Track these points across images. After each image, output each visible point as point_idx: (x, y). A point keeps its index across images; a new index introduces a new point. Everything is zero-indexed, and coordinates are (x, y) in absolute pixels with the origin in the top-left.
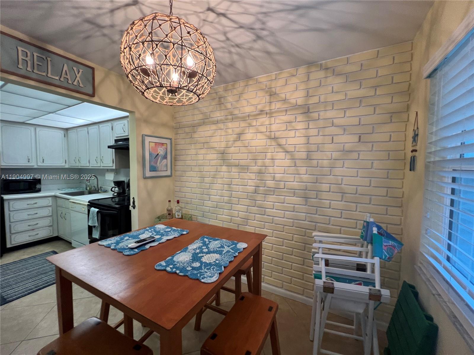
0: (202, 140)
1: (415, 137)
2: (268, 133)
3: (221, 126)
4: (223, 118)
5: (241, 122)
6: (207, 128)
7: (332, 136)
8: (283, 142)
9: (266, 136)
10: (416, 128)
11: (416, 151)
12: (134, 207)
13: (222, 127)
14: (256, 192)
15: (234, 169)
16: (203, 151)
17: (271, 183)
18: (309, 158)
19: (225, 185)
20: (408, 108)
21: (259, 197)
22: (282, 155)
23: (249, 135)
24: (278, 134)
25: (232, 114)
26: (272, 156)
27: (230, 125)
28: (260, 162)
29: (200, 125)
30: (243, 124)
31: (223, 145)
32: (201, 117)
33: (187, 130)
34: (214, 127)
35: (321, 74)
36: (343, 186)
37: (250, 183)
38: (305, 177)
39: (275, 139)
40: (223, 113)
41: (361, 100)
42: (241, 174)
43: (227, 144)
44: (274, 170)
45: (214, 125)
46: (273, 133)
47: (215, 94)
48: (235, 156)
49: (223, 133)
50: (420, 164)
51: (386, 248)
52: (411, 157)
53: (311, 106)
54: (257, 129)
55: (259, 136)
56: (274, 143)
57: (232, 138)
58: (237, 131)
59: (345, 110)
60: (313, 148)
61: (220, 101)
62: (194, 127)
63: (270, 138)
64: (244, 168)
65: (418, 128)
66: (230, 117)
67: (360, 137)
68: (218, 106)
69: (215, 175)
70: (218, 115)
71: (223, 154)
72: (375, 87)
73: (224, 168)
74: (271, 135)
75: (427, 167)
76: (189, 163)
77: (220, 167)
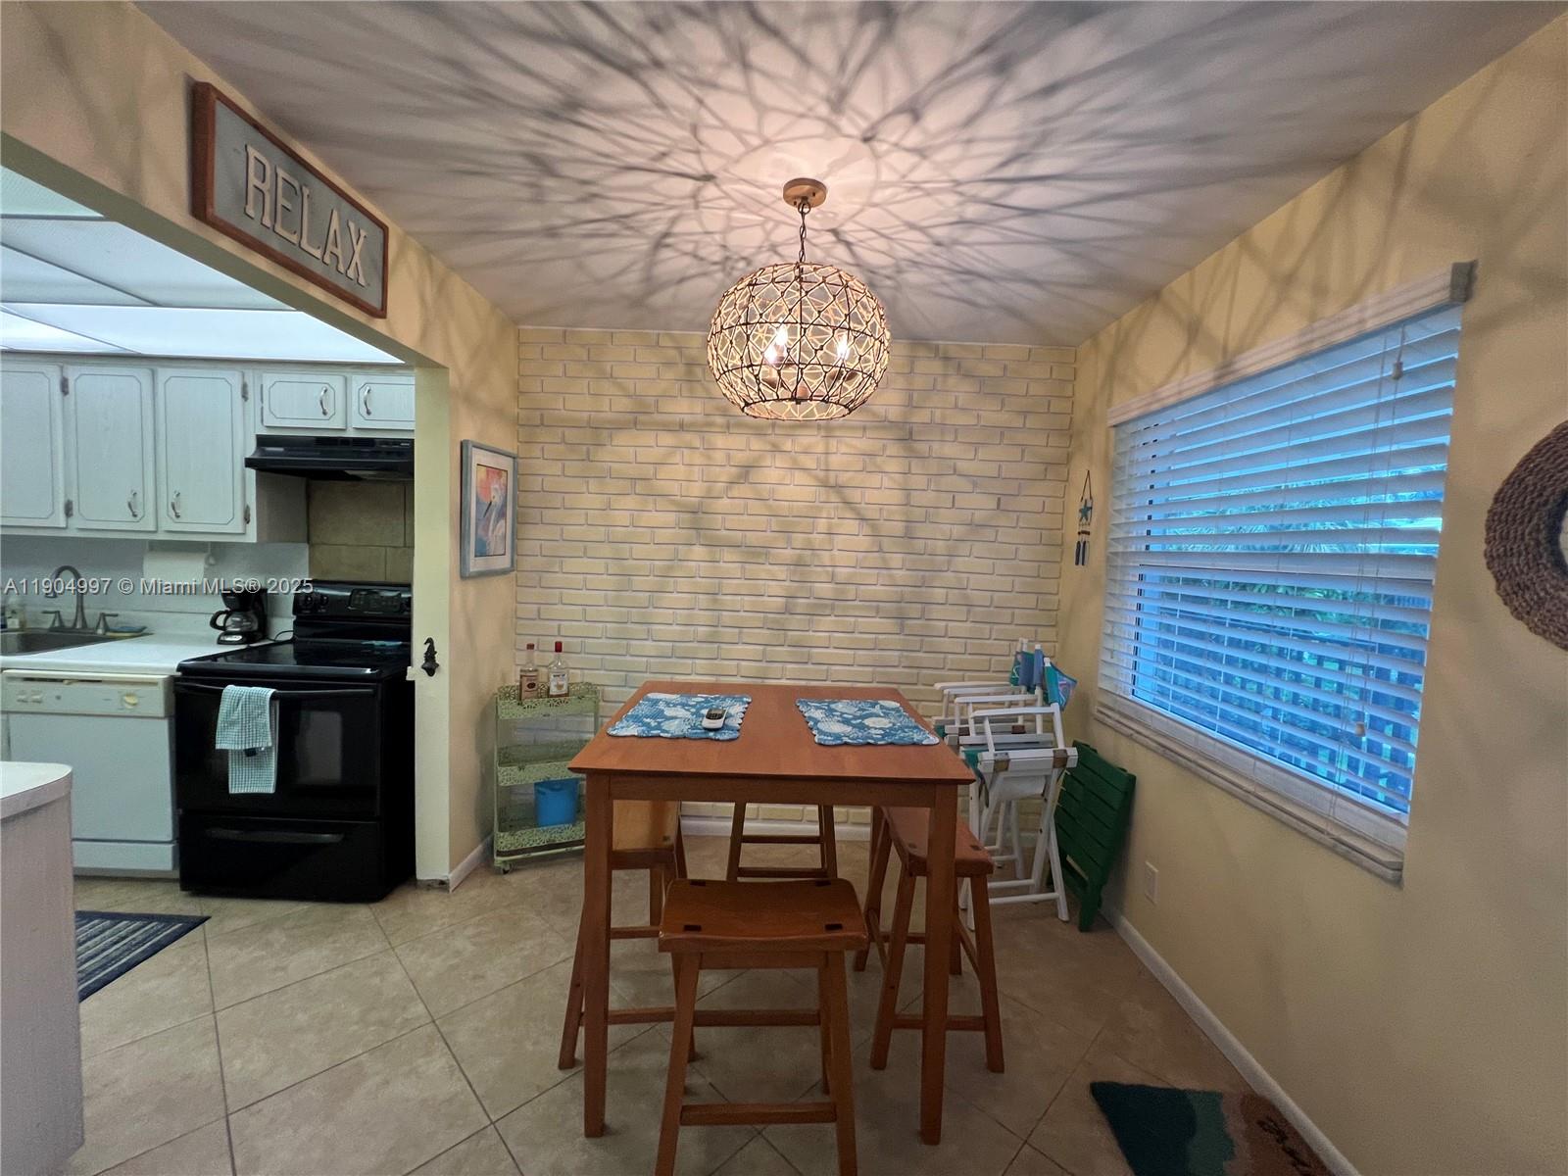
0: (632, 470)
1: (1086, 511)
2: (822, 474)
3: (689, 437)
4: (700, 418)
5: (752, 438)
6: (648, 438)
7: (954, 494)
8: (855, 496)
9: (817, 478)
10: (1087, 496)
11: (1088, 533)
12: (431, 668)
13: (697, 443)
14: (788, 610)
15: (728, 555)
16: (630, 502)
17: (825, 589)
18: (909, 536)
19: (701, 596)
20: (1069, 458)
21: (795, 622)
22: (852, 526)
23: (772, 473)
24: (844, 478)
25: (725, 413)
26: (830, 526)
27: (720, 441)
28: (798, 539)
29: (619, 427)
30: (757, 444)
31: (697, 489)
32: (623, 404)
33: (571, 435)
34: (667, 439)
35: (936, 367)
36: (969, 591)
37: (775, 588)
38: (900, 575)
39: (838, 488)
40: (698, 408)
41: (1003, 431)
42: (747, 566)
43: (709, 490)
44: (832, 558)
45: (670, 434)
46: (832, 475)
47: (673, 353)
48: (732, 522)
49: (697, 458)
50: (1095, 554)
52: (1079, 543)
53: (915, 429)
54: (795, 461)
55: (800, 477)
56: (834, 498)
57: (725, 474)
58: (740, 458)
59: (976, 445)
60: (918, 514)
61: (690, 372)
62: (599, 431)
63: (825, 484)
64: (755, 553)
65: (1091, 498)
66: (719, 420)
67: (999, 499)
68: (685, 385)
69: (671, 568)
70: (683, 408)
71: (696, 518)
72: (1025, 414)
73: (699, 552)
74: (827, 477)
75: (1110, 559)
76: (572, 532)
77: (686, 548)
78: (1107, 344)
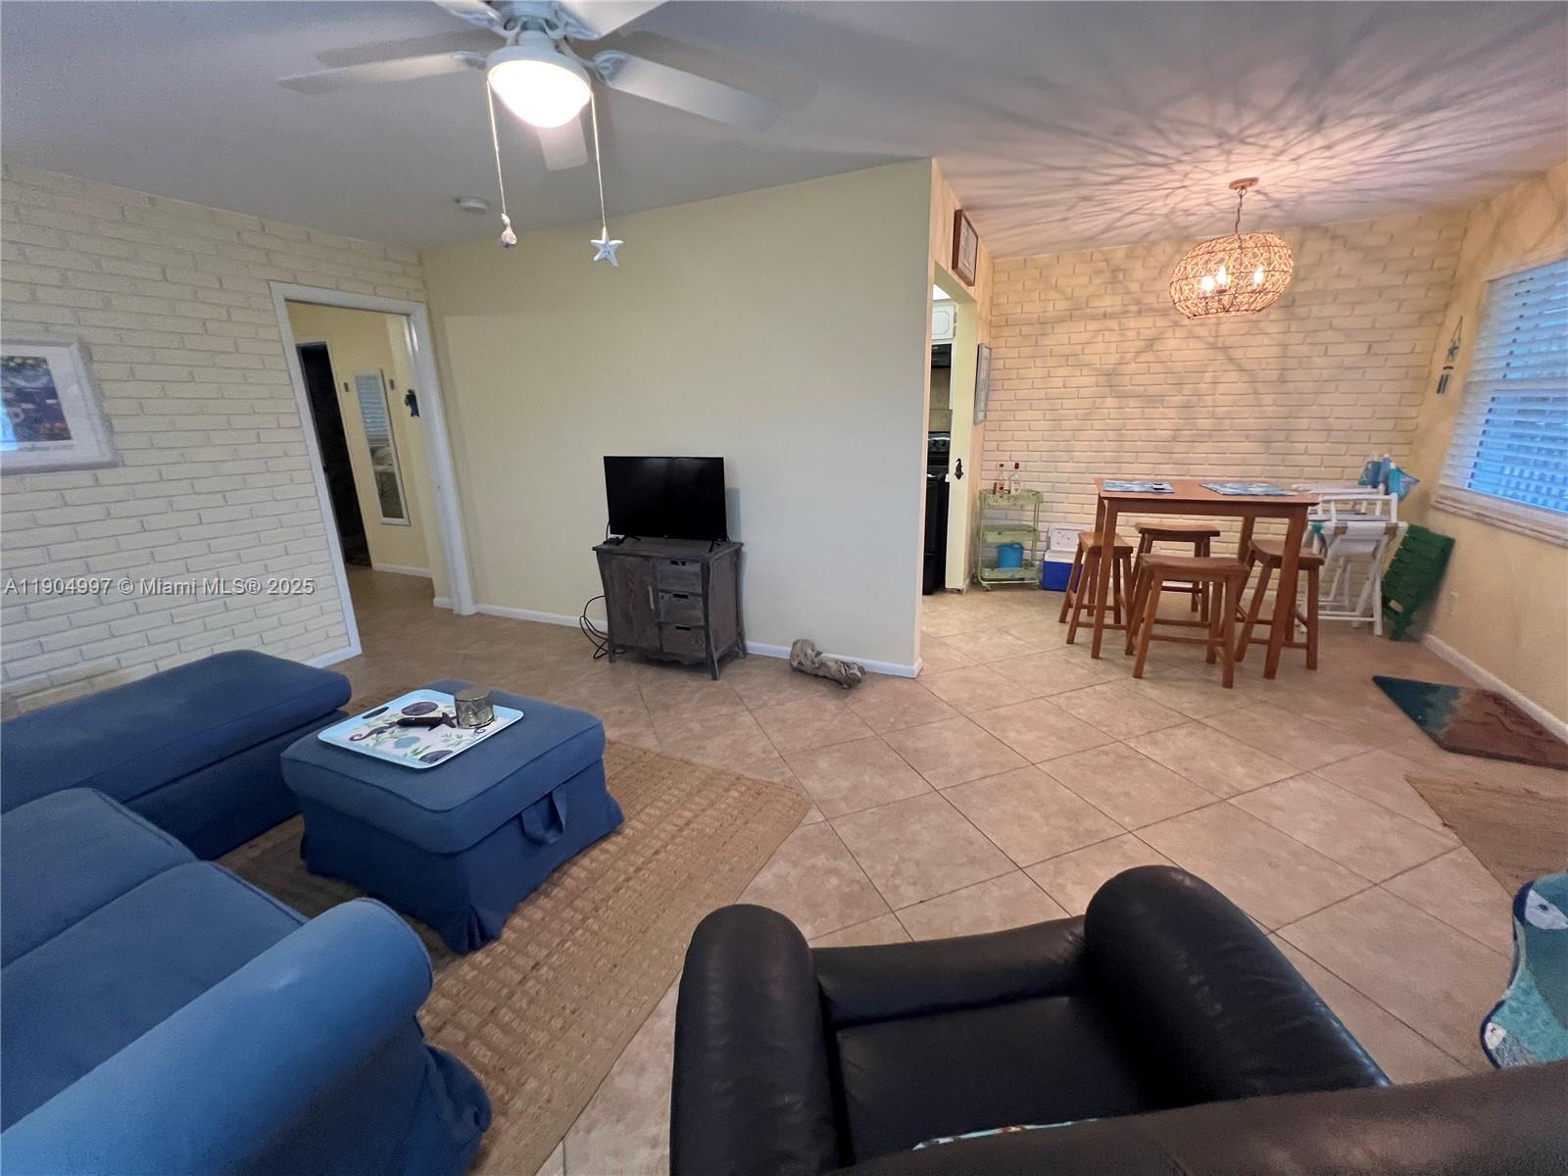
0: (1067, 350)
1: (1452, 351)
2: (1211, 340)
3: (1113, 324)
4: (1118, 309)
5: (1158, 318)
6: (1080, 326)
7: (1327, 345)
8: (1238, 354)
9: (1208, 343)
10: (1456, 338)
11: (1451, 368)
12: (959, 475)
13: (1116, 327)
14: (1175, 440)
15: (1132, 403)
16: (1063, 371)
17: (1205, 423)
18: (1282, 381)
19: (1110, 432)
20: (1447, 306)
21: (1179, 447)
22: (1233, 376)
23: (1172, 342)
24: (1229, 341)
25: (1138, 302)
26: (1214, 377)
27: (1132, 323)
28: (1188, 389)
29: (1061, 320)
30: (1161, 323)
31: (1113, 359)
32: (1062, 305)
33: (1026, 330)
34: (1093, 326)
35: (1324, 245)
36: (1331, 420)
37: (1166, 424)
38: (1270, 410)
39: (1224, 349)
40: (1118, 301)
41: (1380, 291)
42: (1146, 410)
43: (1122, 358)
44: (1214, 400)
45: (1095, 322)
46: (1220, 340)
47: (1103, 264)
48: (1137, 379)
49: (1115, 337)
50: (1455, 386)
51: (1402, 484)
52: (1442, 376)
53: (1298, 297)
54: (1190, 332)
55: (1193, 343)
56: (1220, 356)
57: (1133, 346)
58: (1147, 334)
59: (1354, 305)
60: (1292, 363)
61: (1114, 277)
62: (1045, 324)
63: (1214, 347)
64: (1151, 400)
65: (1459, 339)
66: (1134, 308)
67: (1370, 346)
68: (1109, 286)
69: (1087, 414)
70: (1109, 302)
71: (1110, 378)
72: (1407, 273)
73: (1110, 402)
74: (1216, 343)
75: (1467, 387)
76: (1022, 394)
77: (1100, 400)
78: (1496, 208)
